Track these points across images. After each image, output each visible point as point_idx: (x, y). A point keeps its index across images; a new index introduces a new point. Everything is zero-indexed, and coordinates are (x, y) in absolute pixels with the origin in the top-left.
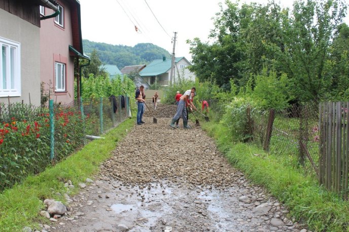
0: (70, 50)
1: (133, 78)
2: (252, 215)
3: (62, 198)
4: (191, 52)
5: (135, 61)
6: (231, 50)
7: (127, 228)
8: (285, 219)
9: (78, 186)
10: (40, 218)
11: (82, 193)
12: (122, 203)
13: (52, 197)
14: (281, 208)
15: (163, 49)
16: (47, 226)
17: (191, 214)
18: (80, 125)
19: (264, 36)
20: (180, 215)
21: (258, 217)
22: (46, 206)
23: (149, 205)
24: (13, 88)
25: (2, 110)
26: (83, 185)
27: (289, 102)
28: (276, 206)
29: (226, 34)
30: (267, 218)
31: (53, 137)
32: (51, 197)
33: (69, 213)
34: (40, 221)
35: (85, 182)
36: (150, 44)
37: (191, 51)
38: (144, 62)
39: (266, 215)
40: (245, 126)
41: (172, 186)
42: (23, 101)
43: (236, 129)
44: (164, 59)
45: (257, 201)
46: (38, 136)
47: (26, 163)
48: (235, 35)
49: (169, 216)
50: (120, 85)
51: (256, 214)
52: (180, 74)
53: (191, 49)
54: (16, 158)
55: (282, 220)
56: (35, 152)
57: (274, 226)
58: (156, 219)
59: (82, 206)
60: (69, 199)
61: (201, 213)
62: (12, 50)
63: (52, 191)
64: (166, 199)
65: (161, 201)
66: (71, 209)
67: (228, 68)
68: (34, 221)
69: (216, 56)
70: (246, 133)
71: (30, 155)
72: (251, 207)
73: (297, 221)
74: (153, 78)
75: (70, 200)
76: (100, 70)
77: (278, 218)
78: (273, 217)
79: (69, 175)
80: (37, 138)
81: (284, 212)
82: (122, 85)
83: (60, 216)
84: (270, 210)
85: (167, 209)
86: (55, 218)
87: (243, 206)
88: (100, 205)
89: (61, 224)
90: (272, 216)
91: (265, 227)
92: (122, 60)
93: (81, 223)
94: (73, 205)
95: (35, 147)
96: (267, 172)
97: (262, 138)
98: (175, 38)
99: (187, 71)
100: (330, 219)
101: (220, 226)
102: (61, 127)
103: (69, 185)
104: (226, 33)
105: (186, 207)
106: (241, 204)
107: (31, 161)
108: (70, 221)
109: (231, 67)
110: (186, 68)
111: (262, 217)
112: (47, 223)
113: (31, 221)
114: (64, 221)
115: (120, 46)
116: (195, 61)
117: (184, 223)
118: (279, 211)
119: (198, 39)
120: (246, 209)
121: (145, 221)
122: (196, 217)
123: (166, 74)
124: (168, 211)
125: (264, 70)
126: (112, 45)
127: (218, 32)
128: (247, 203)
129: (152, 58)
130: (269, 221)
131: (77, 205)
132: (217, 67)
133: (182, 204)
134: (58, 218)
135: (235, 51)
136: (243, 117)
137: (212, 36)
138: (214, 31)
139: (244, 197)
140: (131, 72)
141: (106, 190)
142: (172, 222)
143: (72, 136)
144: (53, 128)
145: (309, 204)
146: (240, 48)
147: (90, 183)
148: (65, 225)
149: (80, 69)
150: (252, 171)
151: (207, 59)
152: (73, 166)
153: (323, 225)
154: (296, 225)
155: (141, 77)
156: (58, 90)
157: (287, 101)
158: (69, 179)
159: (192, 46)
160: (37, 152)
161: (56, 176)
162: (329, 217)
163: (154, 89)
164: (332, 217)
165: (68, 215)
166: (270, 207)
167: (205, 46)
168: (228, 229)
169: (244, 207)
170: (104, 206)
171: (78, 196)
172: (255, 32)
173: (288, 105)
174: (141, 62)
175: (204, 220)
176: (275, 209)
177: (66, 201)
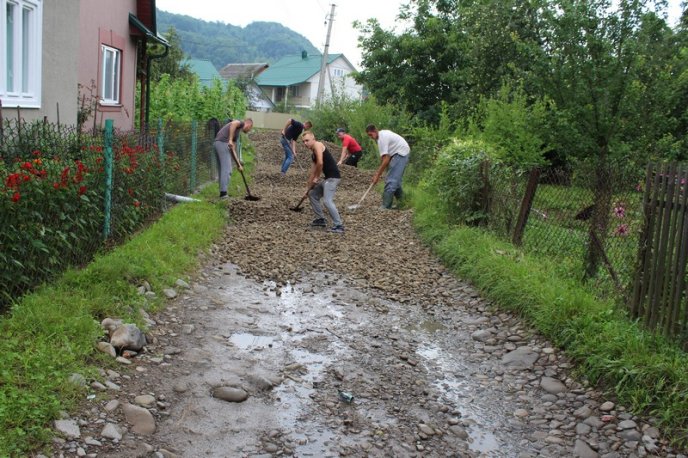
0: (131, 23)
1: (243, 88)
2: (502, 368)
3: (135, 318)
4: (359, 46)
5: (245, 54)
6: (438, 47)
7: (271, 383)
8: (569, 380)
9: (162, 295)
10: (99, 356)
11: (170, 309)
12: (250, 332)
13: (117, 314)
14: (557, 359)
15: (301, 36)
16: (113, 374)
17: (388, 359)
18: (157, 173)
19: (506, 24)
20: (367, 361)
21: (515, 372)
22: (107, 332)
23: (303, 339)
24: (27, 92)
25: (5, 133)
26: (171, 293)
27: (544, 155)
28: (548, 354)
29: (431, 16)
30: (532, 377)
31: (109, 193)
32: (115, 314)
33: (151, 347)
34: (99, 363)
35: (174, 286)
36: (276, 24)
37: (361, 43)
38: (263, 58)
39: (530, 371)
40: (475, 195)
41: (342, 302)
42: (45, 118)
43: (456, 200)
44: (304, 55)
45: (509, 341)
46: (83, 191)
47: (60, 244)
48: (447, 19)
49: (347, 363)
50: (219, 99)
51: (510, 368)
52: (338, 86)
53: (361, 39)
54: (43, 233)
55: (563, 382)
56: (77, 221)
57: (548, 393)
58: (321, 368)
59: (174, 335)
60: (148, 320)
61: (405, 359)
62: (26, 12)
63: (116, 301)
64: (335, 329)
65: (326, 333)
66: (155, 340)
67: (429, 81)
68: (88, 362)
69: (409, 57)
70: (475, 208)
71: (67, 227)
72: (498, 353)
73: (592, 386)
74: (280, 90)
75: (150, 322)
76: (180, 68)
77: (554, 377)
78: (544, 375)
79: (145, 271)
80: (82, 193)
81: (564, 365)
82: (222, 100)
83: (134, 353)
84: (536, 361)
85: (340, 349)
86: (127, 357)
87: (482, 350)
88: (209, 334)
89: (140, 369)
90: (541, 373)
91: (531, 393)
92: (222, 52)
93: (179, 370)
94: (157, 333)
95: (77, 211)
96: (526, 287)
97: (510, 220)
98: (332, 15)
99: (351, 81)
100: (664, 387)
101: (446, 387)
102: (124, 174)
103: (146, 290)
104: (430, 12)
105: (377, 347)
106: (478, 345)
107: (69, 238)
108: (157, 364)
109: (436, 79)
110: (349, 76)
111: (522, 374)
112: (111, 367)
113: (82, 362)
114: (144, 364)
115: (219, 25)
116: (368, 63)
117: (377, 377)
118: (553, 363)
119: (375, 21)
120: (489, 356)
121: (301, 370)
122: (397, 366)
123: (305, 85)
124: (342, 351)
125: (504, 91)
126: (204, 21)
127: (414, 10)
128: (489, 344)
129: (278, 51)
130: (536, 382)
131: (164, 333)
132: (410, 78)
133: (366, 339)
134: (132, 356)
135: (444, 49)
136: (473, 177)
137: (403, 17)
138: (408, 7)
139: (482, 331)
140: (240, 76)
141: (216, 304)
142: (354, 375)
143: (142, 193)
144: (110, 176)
145: (617, 354)
146: (455, 45)
147: (184, 288)
148: (149, 371)
149: (149, 63)
150: (495, 283)
151: (390, 61)
152: (150, 254)
153: (647, 397)
154: (591, 392)
155: (260, 86)
156: (105, 102)
157: (542, 153)
158: (145, 277)
159: (362, 34)
160: (80, 222)
161: (121, 272)
162: (662, 382)
163: (282, 112)
164: (668, 384)
165: (150, 351)
166: (537, 355)
167: (389, 36)
168: (461, 393)
169: (485, 352)
170: (216, 337)
171: (163, 313)
172: (492, 16)
173: (542, 160)
174: (257, 58)
175: (414, 373)
176: (545, 359)
177: (143, 323)
